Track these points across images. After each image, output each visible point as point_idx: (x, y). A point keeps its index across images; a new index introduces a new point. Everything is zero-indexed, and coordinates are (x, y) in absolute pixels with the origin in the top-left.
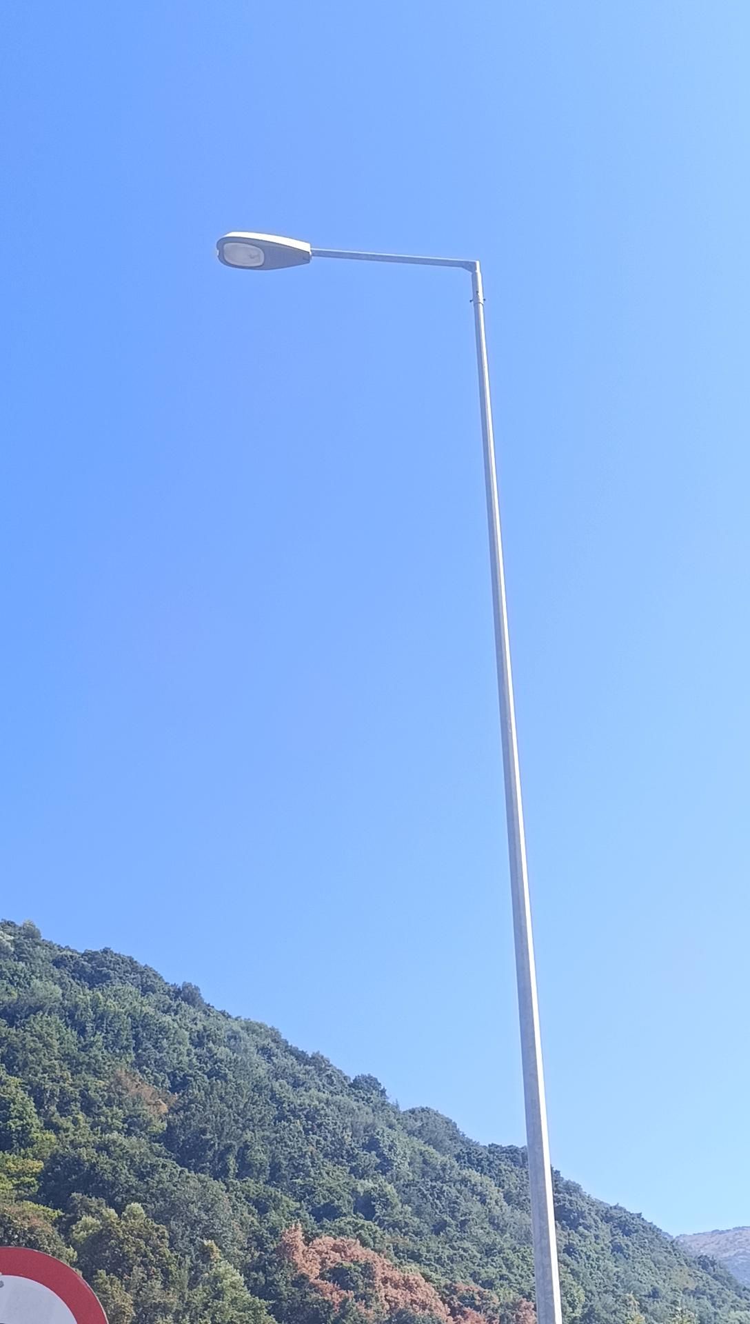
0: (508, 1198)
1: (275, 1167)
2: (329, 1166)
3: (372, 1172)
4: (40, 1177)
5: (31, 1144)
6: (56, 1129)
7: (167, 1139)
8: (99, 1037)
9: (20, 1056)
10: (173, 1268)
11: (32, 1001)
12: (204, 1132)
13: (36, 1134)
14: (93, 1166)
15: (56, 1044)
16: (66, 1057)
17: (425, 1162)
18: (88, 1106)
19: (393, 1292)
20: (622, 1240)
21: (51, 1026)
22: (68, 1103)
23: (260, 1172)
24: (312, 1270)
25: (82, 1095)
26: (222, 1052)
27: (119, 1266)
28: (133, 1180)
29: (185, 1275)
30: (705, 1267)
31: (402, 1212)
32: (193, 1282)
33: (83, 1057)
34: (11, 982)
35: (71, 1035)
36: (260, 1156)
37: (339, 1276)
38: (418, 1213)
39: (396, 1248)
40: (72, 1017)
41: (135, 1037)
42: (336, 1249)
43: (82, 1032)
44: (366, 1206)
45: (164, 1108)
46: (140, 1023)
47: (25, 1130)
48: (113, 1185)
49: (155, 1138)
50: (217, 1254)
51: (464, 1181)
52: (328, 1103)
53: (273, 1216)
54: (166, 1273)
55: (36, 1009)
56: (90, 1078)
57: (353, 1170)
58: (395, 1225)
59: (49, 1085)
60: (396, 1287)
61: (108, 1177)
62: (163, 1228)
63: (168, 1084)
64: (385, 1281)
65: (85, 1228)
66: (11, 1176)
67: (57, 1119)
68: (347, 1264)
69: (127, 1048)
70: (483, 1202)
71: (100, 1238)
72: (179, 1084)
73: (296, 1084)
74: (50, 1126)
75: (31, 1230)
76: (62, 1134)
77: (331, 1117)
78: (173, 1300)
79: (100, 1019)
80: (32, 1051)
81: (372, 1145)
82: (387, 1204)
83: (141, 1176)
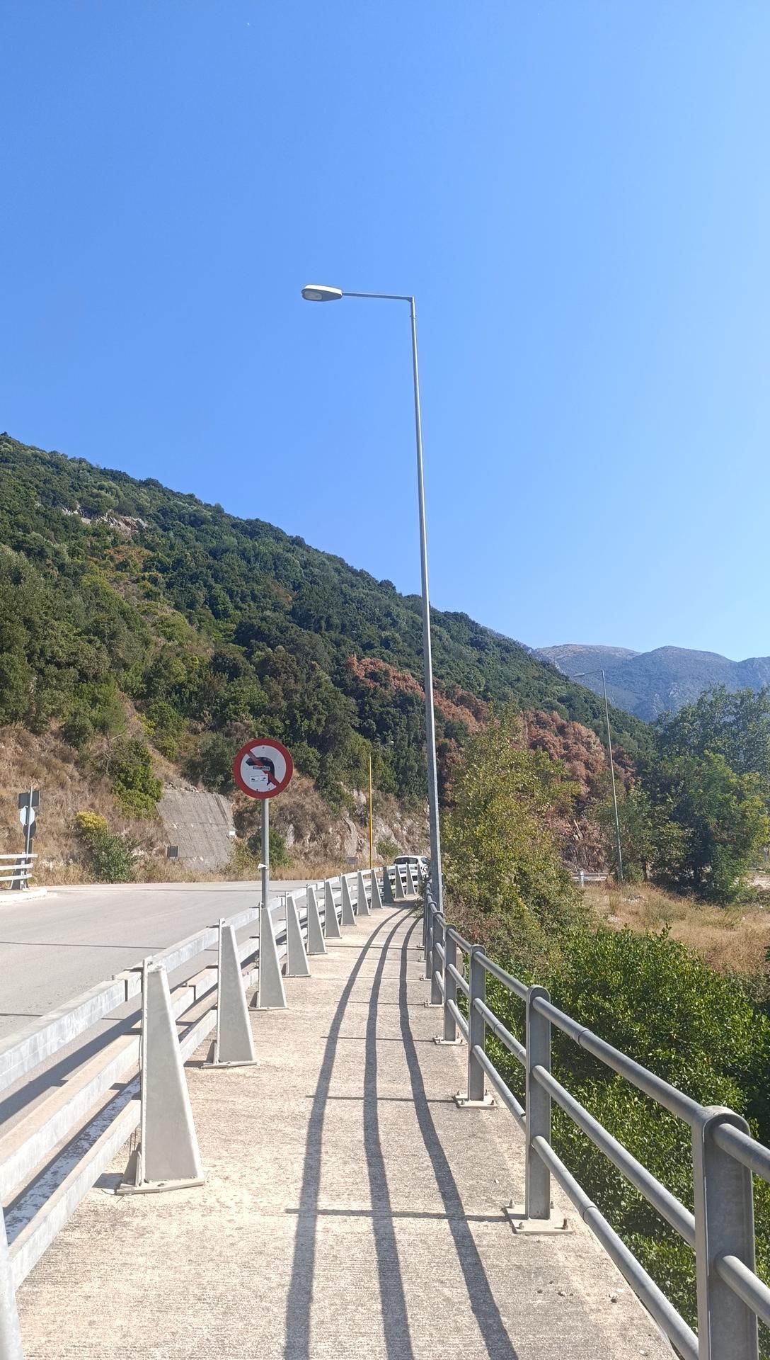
0: (452, 637)
1: (344, 626)
2: (369, 624)
3: (388, 627)
4: (236, 632)
5: (229, 616)
6: (241, 609)
7: (293, 613)
8: (257, 565)
9: (220, 575)
10: (298, 674)
11: (223, 546)
12: (310, 610)
13: (231, 612)
14: (259, 627)
15: (237, 568)
16: (242, 575)
17: (413, 622)
18: (254, 598)
19: (397, 682)
20: (505, 655)
21: (232, 559)
22: (245, 597)
23: (337, 628)
24: (361, 674)
25: (251, 592)
26: (316, 571)
27: (275, 673)
28: (279, 634)
29: (304, 677)
30: (544, 666)
31: (402, 645)
32: (308, 680)
33: (250, 575)
34: (212, 537)
35: (244, 563)
36: (336, 621)
37: (373, 676)
38: (410, 646)
39: (399, 662)
40: (243, 555)
41: (275, 564)
42: (371, 663)
43: (249, 562)
44: (386, 643)
45: (291, 598)
46: (276, 557)
47: (226, 610)
48: (269, 636)
49: (287, 613)
50: (318, 667)
52: (367, 595)
53: (343, 648)
54: (296, 676)
55: (226, 551)
56: (255, 585)
57: (380, 627)
58: (399, 651)
59: (235, 588)
60: (399, 680)
61: (267, 632)
62: (293, 657)
63: (291, 587)
64: (394, 677)
65: (258, 656)
66: (221, 631)
67: (240, 604)
68: (377, 671)
69: (270, 569)
71: (265, 661)
72: (297, 587)
73: (352, 586)
74: (237, 607)
75: (234, 659)
76: (243, 612)
77: (369, 602)
78: (299, 687)
79: (256, 556)
80: (226, 572)
81: (388, 615)
82: (396, 642)
83: (282, 632)
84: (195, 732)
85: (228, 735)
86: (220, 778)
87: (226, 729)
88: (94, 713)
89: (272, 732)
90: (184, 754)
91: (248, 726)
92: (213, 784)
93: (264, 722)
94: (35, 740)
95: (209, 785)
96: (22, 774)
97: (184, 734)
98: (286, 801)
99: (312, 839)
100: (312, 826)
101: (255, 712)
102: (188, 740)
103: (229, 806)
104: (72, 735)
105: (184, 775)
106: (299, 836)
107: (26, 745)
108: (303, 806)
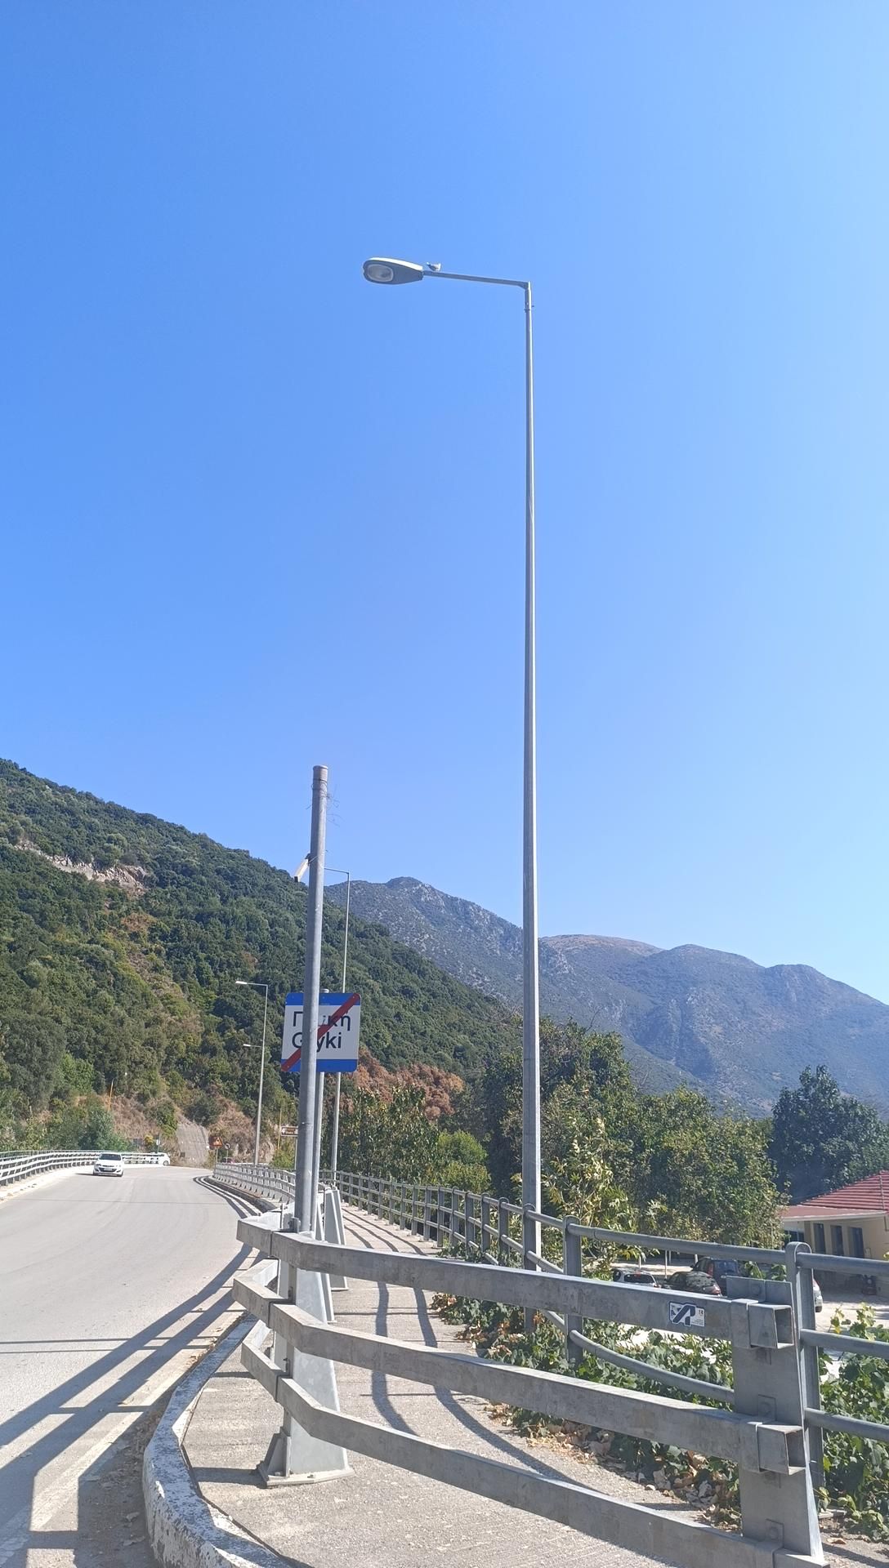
5: (210, 984)
6: (219, 977)
14: (230, 1004)
18: (229, 965)
33: (227, 942)
35: (223, 926)
41: (248, 924)
45: (257, 961)
47: (208, 979)
48: (236, 1010)
51: (366, 984)
61: (235, 1007)
62: (249, 1037)
63: (258, 949)
65: (228, 1036)
67: (219, 973)
70: (373, 992)
79: (234, 918)
83: (245, 1007)
84: (190, 1088)
85: (207, 1092)
86: (204, 1118)
87: (207, 1088)
88: (150, 1086)
89: (232, 1091)
90: (185, 1102)
91: (219, 1087)
92: (200, 1121)
93: (228, 1085)
94: (128, 1101)
95: (198, 1121)
96: (125, 1117)
97: (185, 1089)
98: (236, 1131)
99: (248, 1152)
100: (248, 1145)
101: (224, 1079)
102: (187, 1093)
103: (207, 1133)
104: (142, 1098)
105: (186, 1116)
106: (241, 1150)
107: (125, 1104)
108: (244, 1135)
